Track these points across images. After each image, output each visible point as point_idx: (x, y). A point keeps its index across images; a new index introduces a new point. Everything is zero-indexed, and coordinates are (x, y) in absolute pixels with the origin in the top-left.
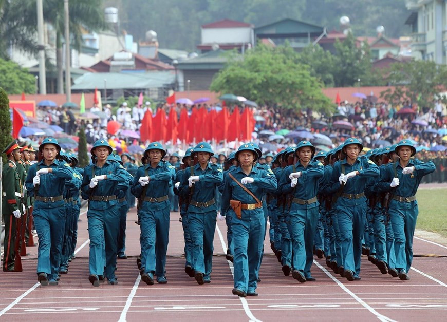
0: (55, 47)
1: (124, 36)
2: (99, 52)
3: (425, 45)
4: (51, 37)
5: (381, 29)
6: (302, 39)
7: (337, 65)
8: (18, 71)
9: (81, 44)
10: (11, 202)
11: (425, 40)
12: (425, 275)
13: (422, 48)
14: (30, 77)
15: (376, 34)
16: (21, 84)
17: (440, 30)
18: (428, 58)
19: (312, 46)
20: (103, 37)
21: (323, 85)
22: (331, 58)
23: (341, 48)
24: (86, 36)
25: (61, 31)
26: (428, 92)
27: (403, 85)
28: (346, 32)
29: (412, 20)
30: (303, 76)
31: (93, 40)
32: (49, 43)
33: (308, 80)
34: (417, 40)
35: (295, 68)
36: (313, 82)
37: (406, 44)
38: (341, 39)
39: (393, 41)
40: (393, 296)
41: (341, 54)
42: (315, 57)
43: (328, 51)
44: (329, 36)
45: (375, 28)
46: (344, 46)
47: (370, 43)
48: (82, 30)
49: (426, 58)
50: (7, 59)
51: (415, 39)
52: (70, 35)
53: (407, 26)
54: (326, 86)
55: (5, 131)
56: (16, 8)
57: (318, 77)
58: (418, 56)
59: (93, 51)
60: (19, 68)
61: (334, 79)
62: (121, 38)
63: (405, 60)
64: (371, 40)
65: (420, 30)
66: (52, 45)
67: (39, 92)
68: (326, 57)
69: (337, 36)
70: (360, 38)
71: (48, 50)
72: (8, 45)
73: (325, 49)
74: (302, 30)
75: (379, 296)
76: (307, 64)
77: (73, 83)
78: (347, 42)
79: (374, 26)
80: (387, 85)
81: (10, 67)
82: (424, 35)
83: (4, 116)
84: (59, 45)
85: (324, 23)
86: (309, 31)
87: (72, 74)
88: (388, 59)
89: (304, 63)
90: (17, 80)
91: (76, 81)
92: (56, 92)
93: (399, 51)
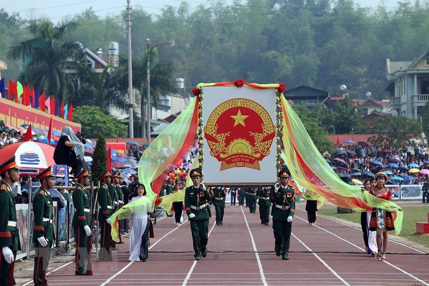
0: (140, 105)
1: (189, 98)
2: (171, 108)
3: (400, 105)
4: (138, 98)
5: (369, 94)
6: (313, 101)
7: (337, 119)
8: (115, 122)
9: (158, 103)
11: (399, 102)
12: (394, 266)
13: (397, 107)
14: (123, 126)
15: (365, 97)
16: (116, 131)
17: (410, 95)
18: (402, 114)
19: (321, 105)
20: (174, 98)
21: (327, 133)
22: (333, 114)
23: (341, 107)
24: (161, 98)
25: (144, 95)
26: (401, 139)
27: (384, 133)
28: (344, 96)
29: (391, 88)
30: (313, 126)
31: (167, 100)
32: (136, 103)
33: (317, 129)
34: (394, 102)
35: (308, 121)
36: (320, 131)
37: (387, 105)
38: (340, 101)
39: (378, 102)
40: (371, 281)
41: (341, 111)
42: (322, 113)
43: (331, 109)
44: (332, 99)
45: (365, 93)
46: (342, 106)
47: (360, 103)
48: (159, 94)
49: (401, 115)
50: (107, 113)
51: (393, 101)
52: (150, 98)
53: (388, 92)
54: (329, 133)
55: (103, 163)
56: (114, 78)
57: (324, 127)
58: (395, 113)
59: (166, 108)
60: (115, 119)
61: (335, 128)
62: (186, 99)
63: (385, 116)
64: (361, 102)
65: (396, 95)
66: (138, 104)
67: (129, 137)
68: (330, 113)
69: (337, 99)
70: (354, 100)
71: (135, 107)
72: (108, 104)
73: (329, 108)
74: (314, 94)
75: (361, 281)
76: (316, 118)
77: (152, 130)
78: (344, 102)
79: (365, 91)
80: (373, 133)
81: (109, 119)
82: (399, 98)
83: (102, 153)
84: (143, 104)
85: (330, 89)
86: (318, 95)
87: (151, 123)
88: (374, 115)
89: (314, 117)
90: (113, 128)
91: (155, 129)
92: (140, 137)
93: (382, 109)
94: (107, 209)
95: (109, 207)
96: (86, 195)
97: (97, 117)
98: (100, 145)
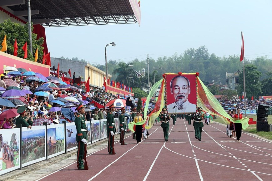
3: (230, 86)
5: (221, 83)
15: (220, 84)
17: (233, 83)
18: (231, 89)
26: (231, 96)
27: (226, 95)
28: (213, 84)
29: (227, 81)
34: (228, 85)
37: (226, 86)
39: (224, 85)
41: (212, 88)
50: (142, 90)
56: (144, 79)
58: (229, 89)
60: (144, 92)
63: (226, 89)
64: (219, 85)
65: (229, 83)
69: (211, 84)
70: (217, 85)
77: (156, 95)
78: (214, 86)
79: (220, 82)
80: (222, 95)
83: (140, 102)
85: (209, 82)
88: (222, 89)
90: (144, 94)
97: (139, 91)
98: (140, 100)
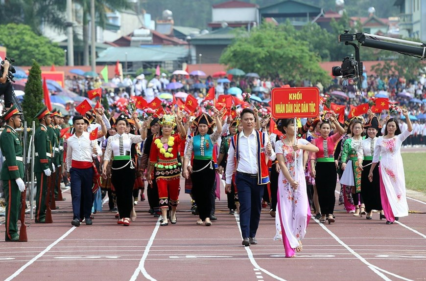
0: (82, 24)
1: (143, 15)
2: (121, 28)
3: (412, 24)
4: (78, 15)
5: (372, 10)
6: (301, 19)
7: (333, 41)
8: (49, 45)
9: (105, 21)
10: (43, 161)
11: (411, 20)
12: (411, 229)
13: (409, 27)
14: (60, 51)
15: (367, 14)
16: (52, 57)
17: (425, 11)
18: (414, 36)
19: (311, 24)
20: (125, 15)
21: (320, 59)
22: (328, 36)
23: (337, 26)
24: (109, 14)
25: (87, 11)
26: (414, 67)
27: (391, 60)
28: (341, 13)
29: (400, 2)
30: (303, 51)
31: (115, 18)
32: (76, 20)
33: (307, 55)
34: (404, 20)
35: (295, 44)
36: (311, 57)
37: (395, 23)
38: (337, 19)
39: (383, 21)
40: (382, 248)
41: (337, 32)
42: (313, 35)
43: (325, 29)
44: (326, 16)
45: (367, 9)
46: (339, 25)
47: (362, 22)
48: (106, 9)
49: (412, 36)
50: (40, 34)
51: (402, 19)
52: (95, 14)
53: (396, 7)
54: (322, 60)
55: (37, 98)
57: (316, 52)
58: (405, 34)
59: (115, 28)
60: (50, 42)
61: (330, 54)
62: (141, 17)
64: (363, 20)
65: (407, 11)
66: (79, 22)
67: (67, 64)
68: (323, 34)
69: (333, 16)
70: (353, 18)
71: (76, 26)
72: (41, 22)
73: (322, 27)
74: (302, 11)
75: (370, 248)
76: (306, 40)
77: (97, 57)
78: (341, 21)
79: (366, 7)
80: (378, 60)
81: (43, 41)
82: (411, 15)
83: (37, 85)
84: (85, 22)
85: (322, 4)
86: (308, 11)
87: (97, 48)
89: (304, 39)
90: (49, 54)
91: (101, 54)
92: (82, 64)
93: (388, 30)
94: (45, 157)
95: (48, 155)
96: (17, 139)
97: (27, 38)
98: (34, 75)
